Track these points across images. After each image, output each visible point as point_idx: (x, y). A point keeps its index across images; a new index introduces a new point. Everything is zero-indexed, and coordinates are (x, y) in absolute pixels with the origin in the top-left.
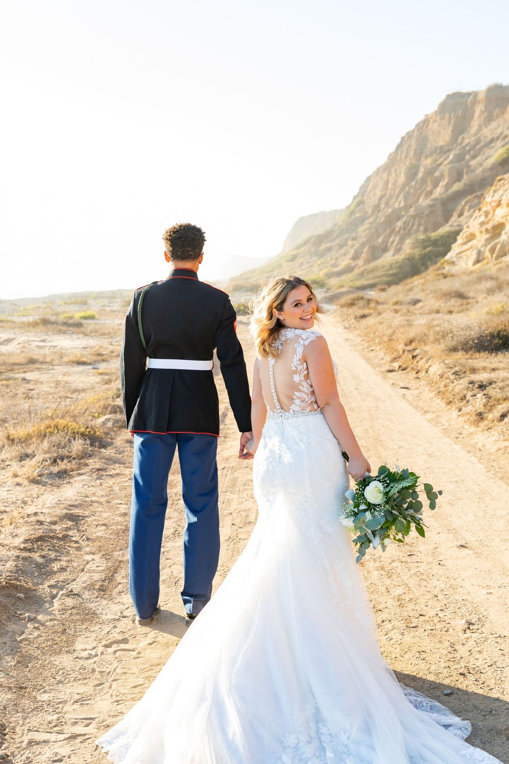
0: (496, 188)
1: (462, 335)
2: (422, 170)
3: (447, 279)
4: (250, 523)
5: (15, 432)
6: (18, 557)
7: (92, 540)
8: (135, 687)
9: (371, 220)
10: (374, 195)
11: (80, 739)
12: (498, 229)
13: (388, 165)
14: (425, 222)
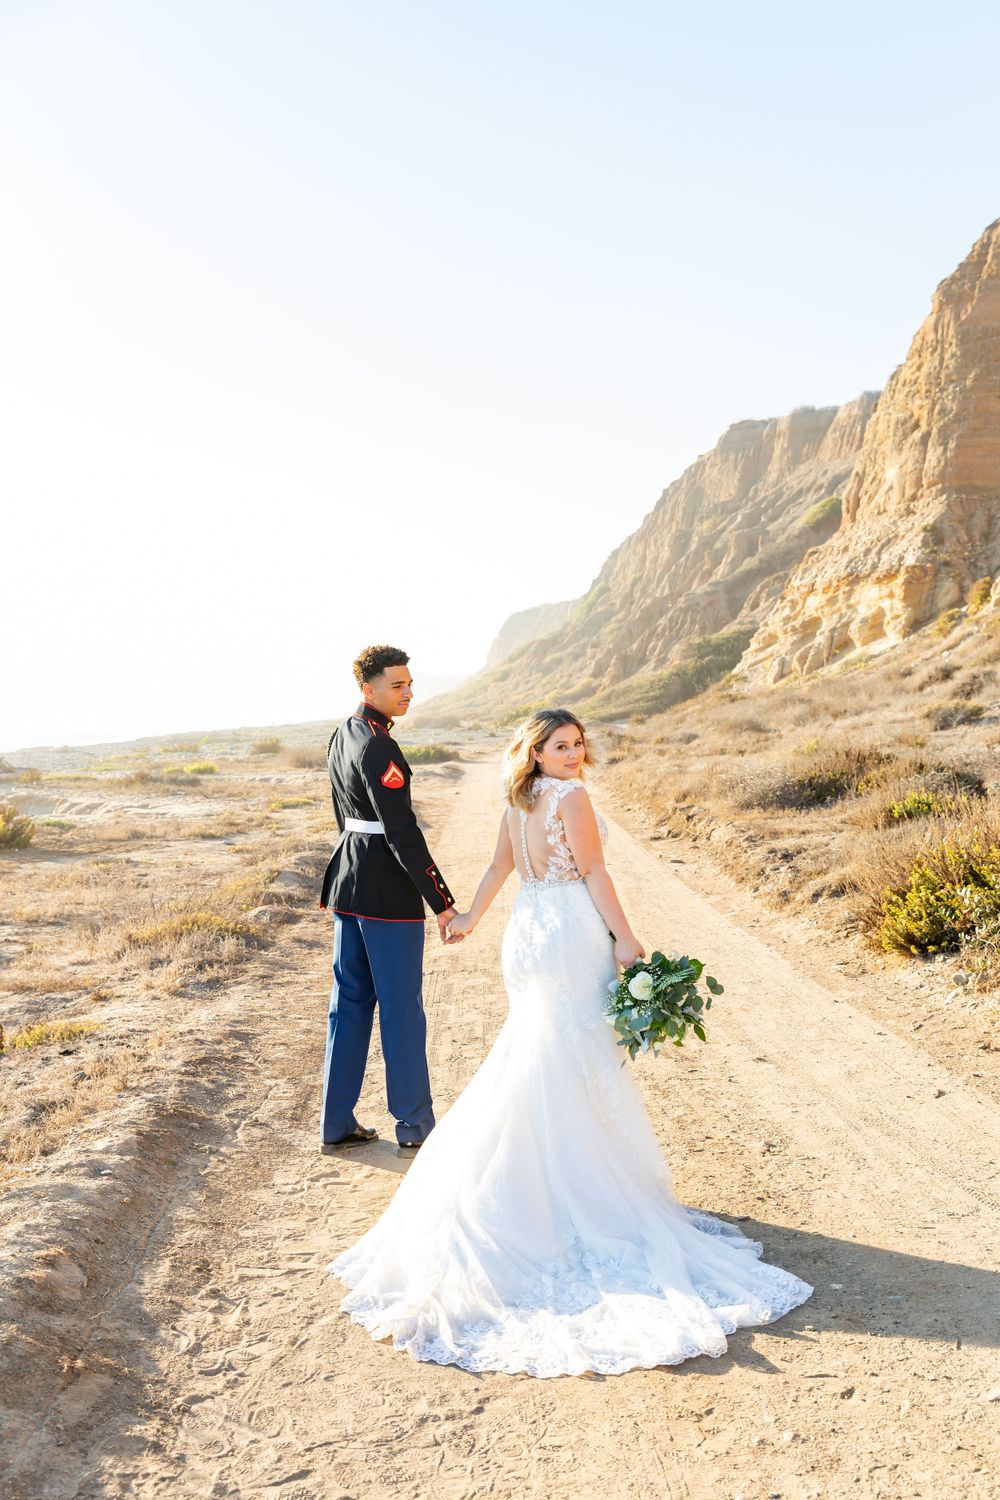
0: (806, 566)
1: (758, 785)
2: (695, 539)
3: (736, 703)
4: (476, 1038)
6: (181, 1081)
7: (271, 1062)
8: (357, 1221)
9: (620, 616)
10: (625, 579)
12: (810, 626)
13: (644, 533)
14: (702, 617)
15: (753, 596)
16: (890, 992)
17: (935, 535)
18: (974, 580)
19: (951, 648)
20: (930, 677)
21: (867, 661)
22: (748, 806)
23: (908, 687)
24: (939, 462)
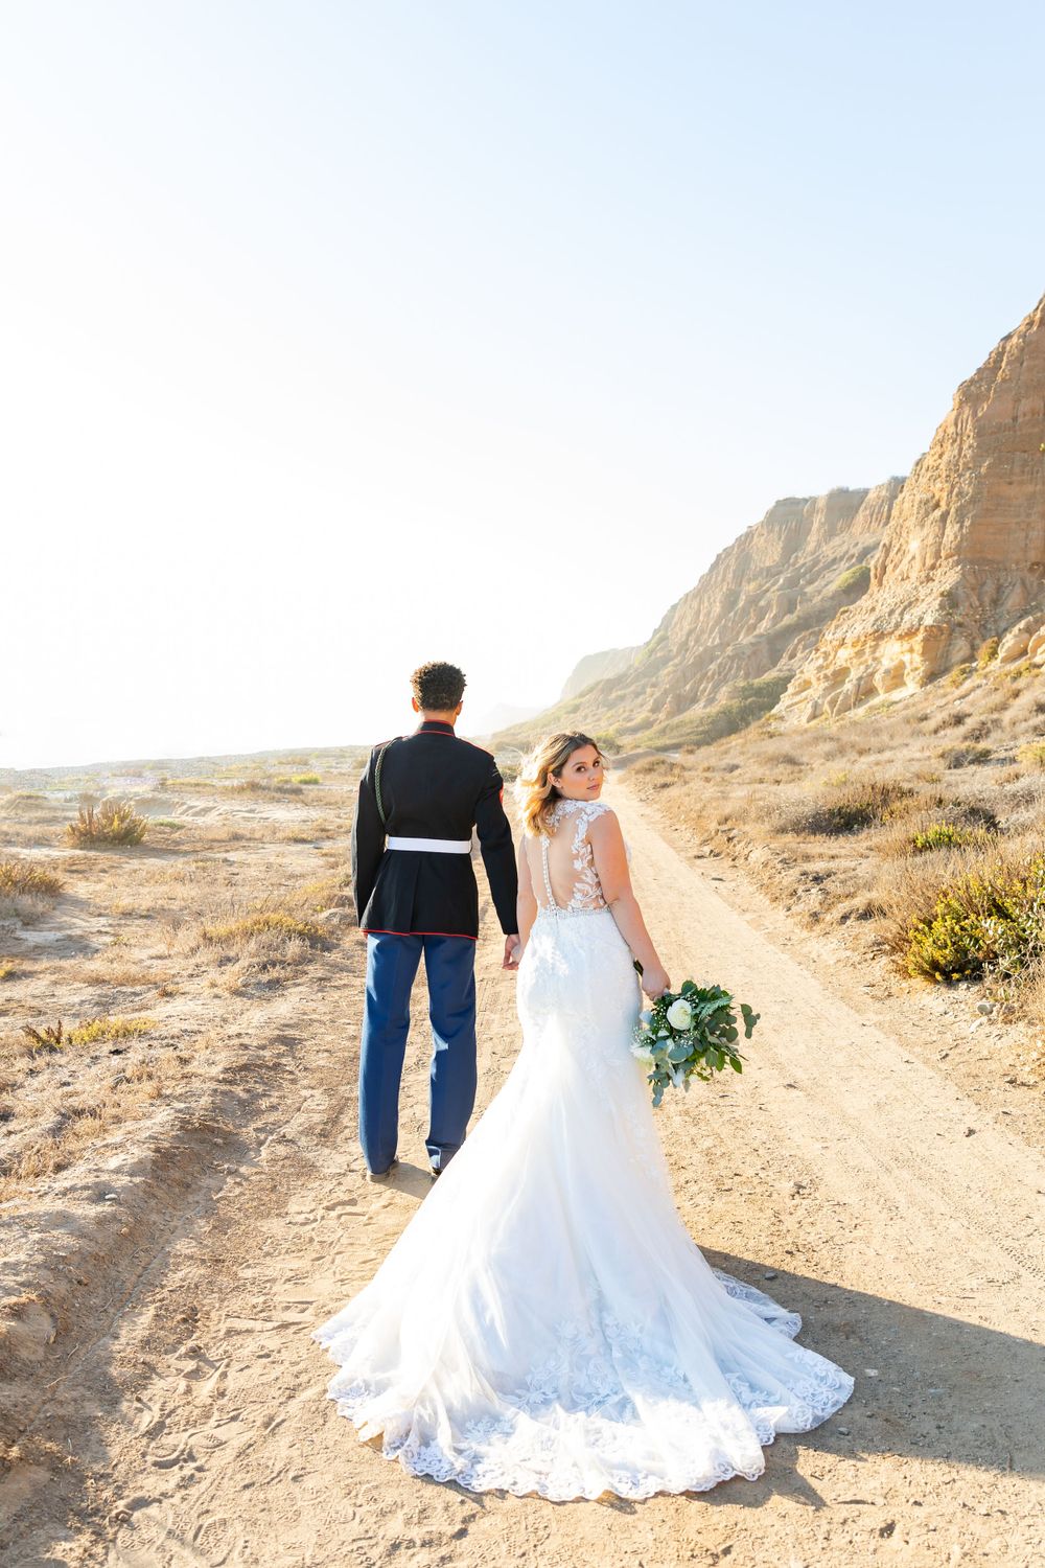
0: (838, 623)
1: (793, 812)
2: (743, 597)
3: (774, 738)
5: (213, 929)
6: (215, 1091)
7: (311, 1070)
8: (364, 1262)
9: (676, 661)
10: (681, 630)
11: (293, 1329)
12: (841, 675)
13: (699, 591)
14: (747, 664)
15: (791, 647)
16: (915, 1018)
17: (950, 600)
18: (984, 640)
19: (963, 697)
20: (944, 722)
21: (888, 707)
22: (783, 830)
23: (924, 730)
24: (956, 537)
